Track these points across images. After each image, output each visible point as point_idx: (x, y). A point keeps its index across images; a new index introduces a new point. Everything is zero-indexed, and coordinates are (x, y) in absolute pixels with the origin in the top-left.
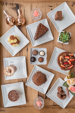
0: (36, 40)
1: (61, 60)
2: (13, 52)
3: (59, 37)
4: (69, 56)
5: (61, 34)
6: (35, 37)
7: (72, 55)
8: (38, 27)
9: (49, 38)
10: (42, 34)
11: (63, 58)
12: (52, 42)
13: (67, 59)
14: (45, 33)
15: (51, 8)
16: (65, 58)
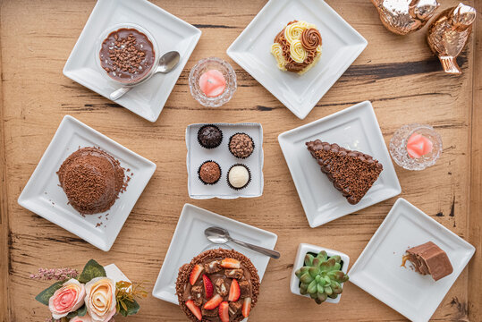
0: (310, 148)
1: (224, 263)
2: (247, 50)
3: (323, 253)
4: (240, 299)
5: (333, 262)
6: (320, 147)
7: (246, 312)
8: (367, 158)
9: (317, 207)
10: (336, 174)
11: (233, 272)
12: (298, 220)
13: (228, 290)
14: (341, 190)
15: (447, 212)
16: (234, 283)
